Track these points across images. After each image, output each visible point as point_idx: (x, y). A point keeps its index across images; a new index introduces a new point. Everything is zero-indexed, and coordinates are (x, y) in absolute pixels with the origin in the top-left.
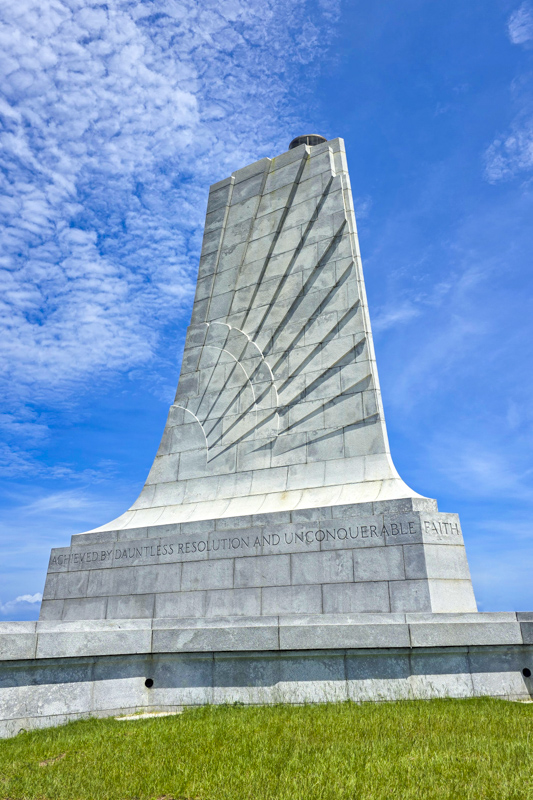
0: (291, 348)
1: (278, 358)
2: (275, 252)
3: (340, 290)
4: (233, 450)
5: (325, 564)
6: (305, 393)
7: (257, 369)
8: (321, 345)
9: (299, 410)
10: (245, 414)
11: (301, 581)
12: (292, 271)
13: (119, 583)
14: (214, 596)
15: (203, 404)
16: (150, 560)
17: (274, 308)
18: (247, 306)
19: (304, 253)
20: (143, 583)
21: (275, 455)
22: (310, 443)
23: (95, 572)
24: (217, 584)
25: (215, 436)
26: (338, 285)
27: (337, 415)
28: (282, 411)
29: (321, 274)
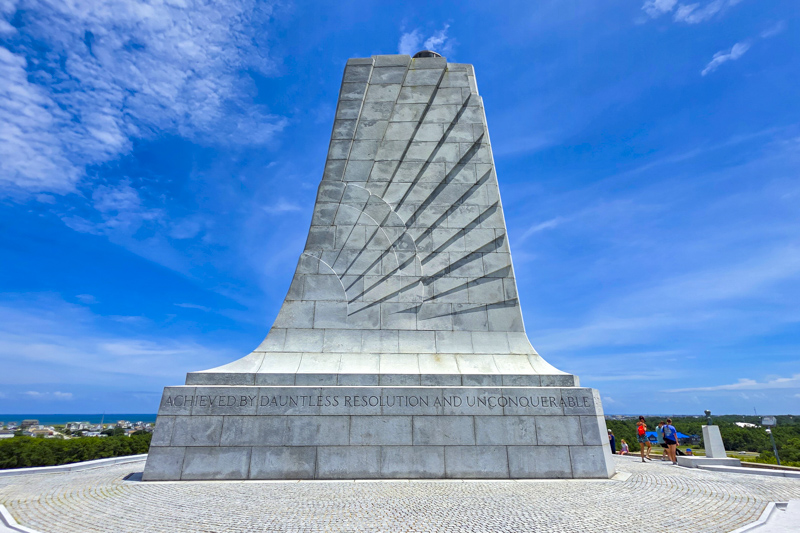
0: (434, 226)
1: (421, 233)
2: (416, 138)
3: (480, 189)
4: (376, 308)
5: (509, 428)
6: (449, 270)
7: (400, 238)
8: (464, 231)
9: (443, 282)
10: (388, 276)
11: (486, 442)
12: (434, 160)
13: (267, 433)
14: (390, 453)
15: (340, 259)
16: (309, 410)
17: (415, 187)
18: (389, 178)
19: (444, 148)
20: (300, 434)
21: (420, 319)
22: (455, 313)
23: (231, 419)
24: (394, 440)
25: (355, 292)
26: (478, 184)
27: (481, 294)
28: (427, 280)
29: (462, 170)
